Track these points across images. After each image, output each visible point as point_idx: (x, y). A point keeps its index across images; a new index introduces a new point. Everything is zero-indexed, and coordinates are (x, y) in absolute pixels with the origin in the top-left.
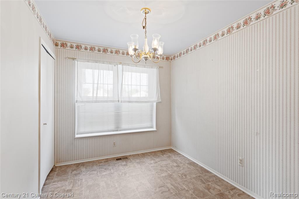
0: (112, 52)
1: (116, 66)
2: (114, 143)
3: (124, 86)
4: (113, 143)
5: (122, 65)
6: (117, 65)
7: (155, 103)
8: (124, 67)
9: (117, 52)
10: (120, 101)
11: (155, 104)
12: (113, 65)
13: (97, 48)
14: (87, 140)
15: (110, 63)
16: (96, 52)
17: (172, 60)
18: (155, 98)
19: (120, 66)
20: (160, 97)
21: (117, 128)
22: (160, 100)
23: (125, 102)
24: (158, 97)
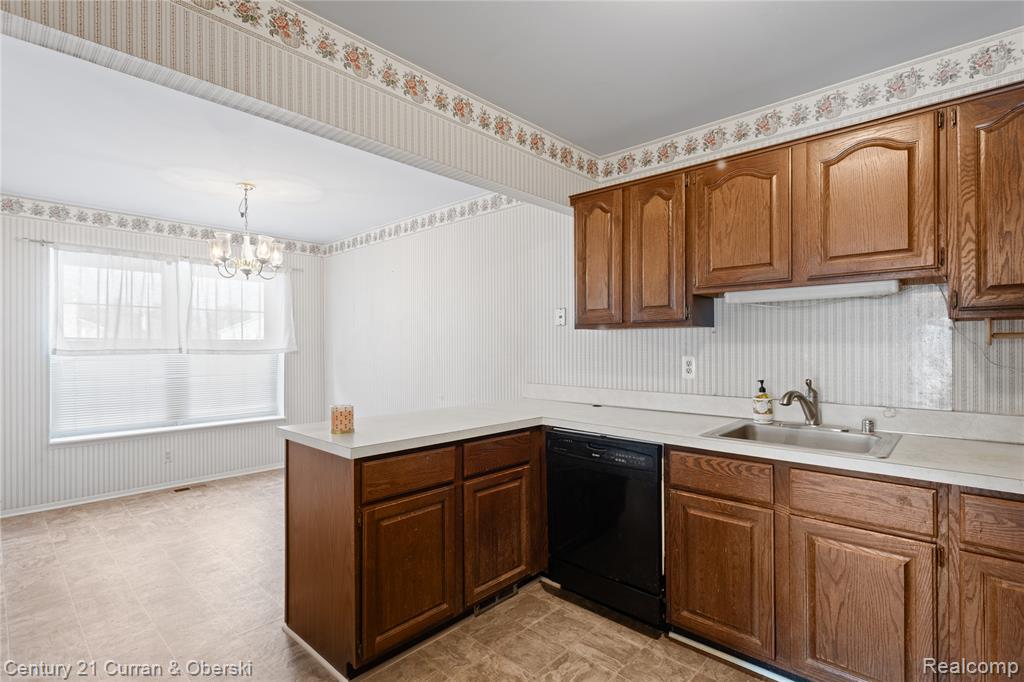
0: (159, 229)
1: (174, 264)
2: (167, 453)
3: (194, 312)
4: (164, 453)
5: (191, 263)
6: (177, 262)
7: (283, 355)
8: (197, 267)
9: (175, 230)
10: (184, 351)
11: (282, 357)
12: (165, 263)
13: (115, 218)
14: (86, 448)
15: (155, 257)
16: (114, 227)
17: (325, 253)
18: (281, 341)
19: (184, 265)
20: (294, 341)
21: (176, 418)
22: (295, 348)
23: (198, 351)
24: (290, 340)
